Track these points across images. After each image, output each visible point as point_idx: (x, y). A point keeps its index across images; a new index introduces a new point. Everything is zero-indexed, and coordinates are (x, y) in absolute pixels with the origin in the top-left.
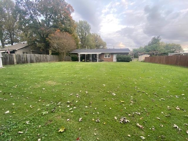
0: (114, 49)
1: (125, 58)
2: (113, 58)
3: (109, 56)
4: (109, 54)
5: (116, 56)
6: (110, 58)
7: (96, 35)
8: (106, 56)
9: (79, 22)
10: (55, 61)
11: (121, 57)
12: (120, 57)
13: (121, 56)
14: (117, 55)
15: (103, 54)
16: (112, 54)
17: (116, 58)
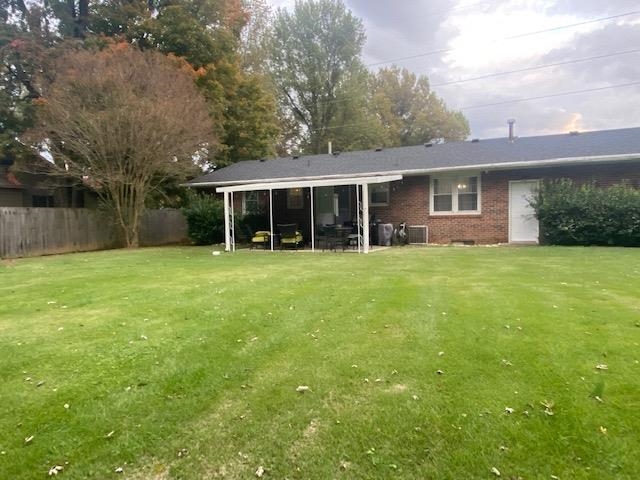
0: (510, 144)
1: (620, 215)
2: (505, 211)
3: (468, 201)
4: (472, 178)
5: (530, 195)
6: (478, 212)
7: (401, 77)
8: (443, 203)
9: (298, 10)
10: (67, 249)
11: (582, 204)
12: (573, 200)
13: (585, 193)
14: (537, 184)
15: (413, 184)
16: (497, 181)
17: (532, 211)
